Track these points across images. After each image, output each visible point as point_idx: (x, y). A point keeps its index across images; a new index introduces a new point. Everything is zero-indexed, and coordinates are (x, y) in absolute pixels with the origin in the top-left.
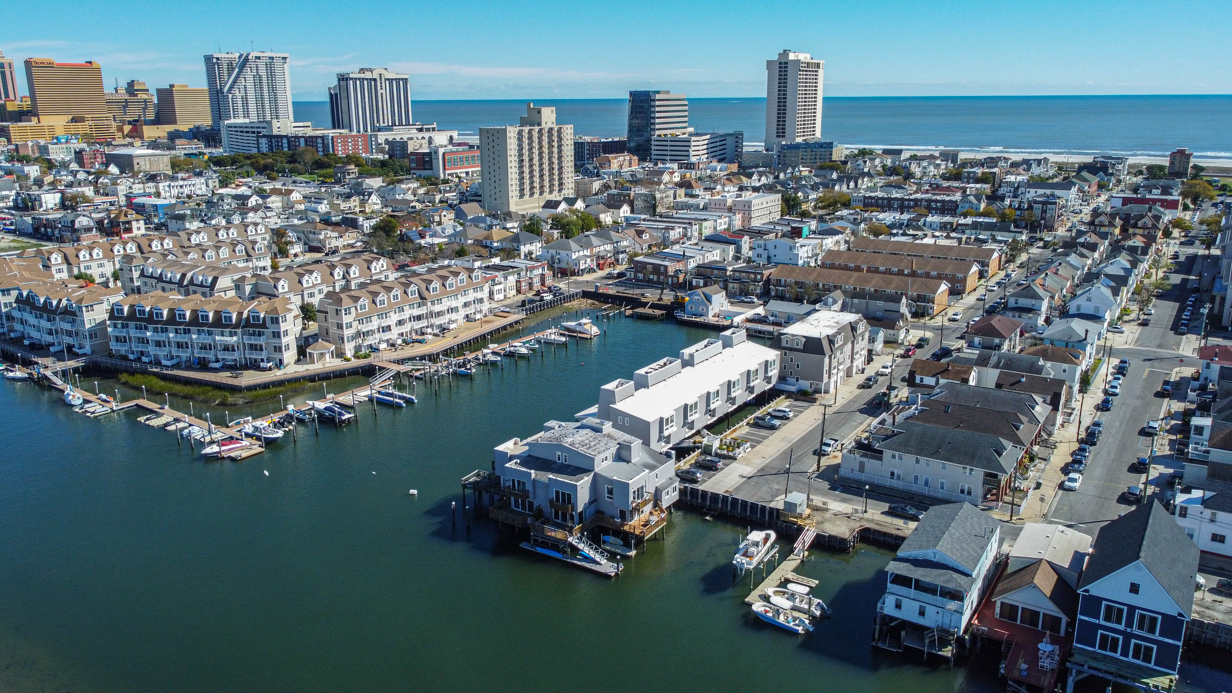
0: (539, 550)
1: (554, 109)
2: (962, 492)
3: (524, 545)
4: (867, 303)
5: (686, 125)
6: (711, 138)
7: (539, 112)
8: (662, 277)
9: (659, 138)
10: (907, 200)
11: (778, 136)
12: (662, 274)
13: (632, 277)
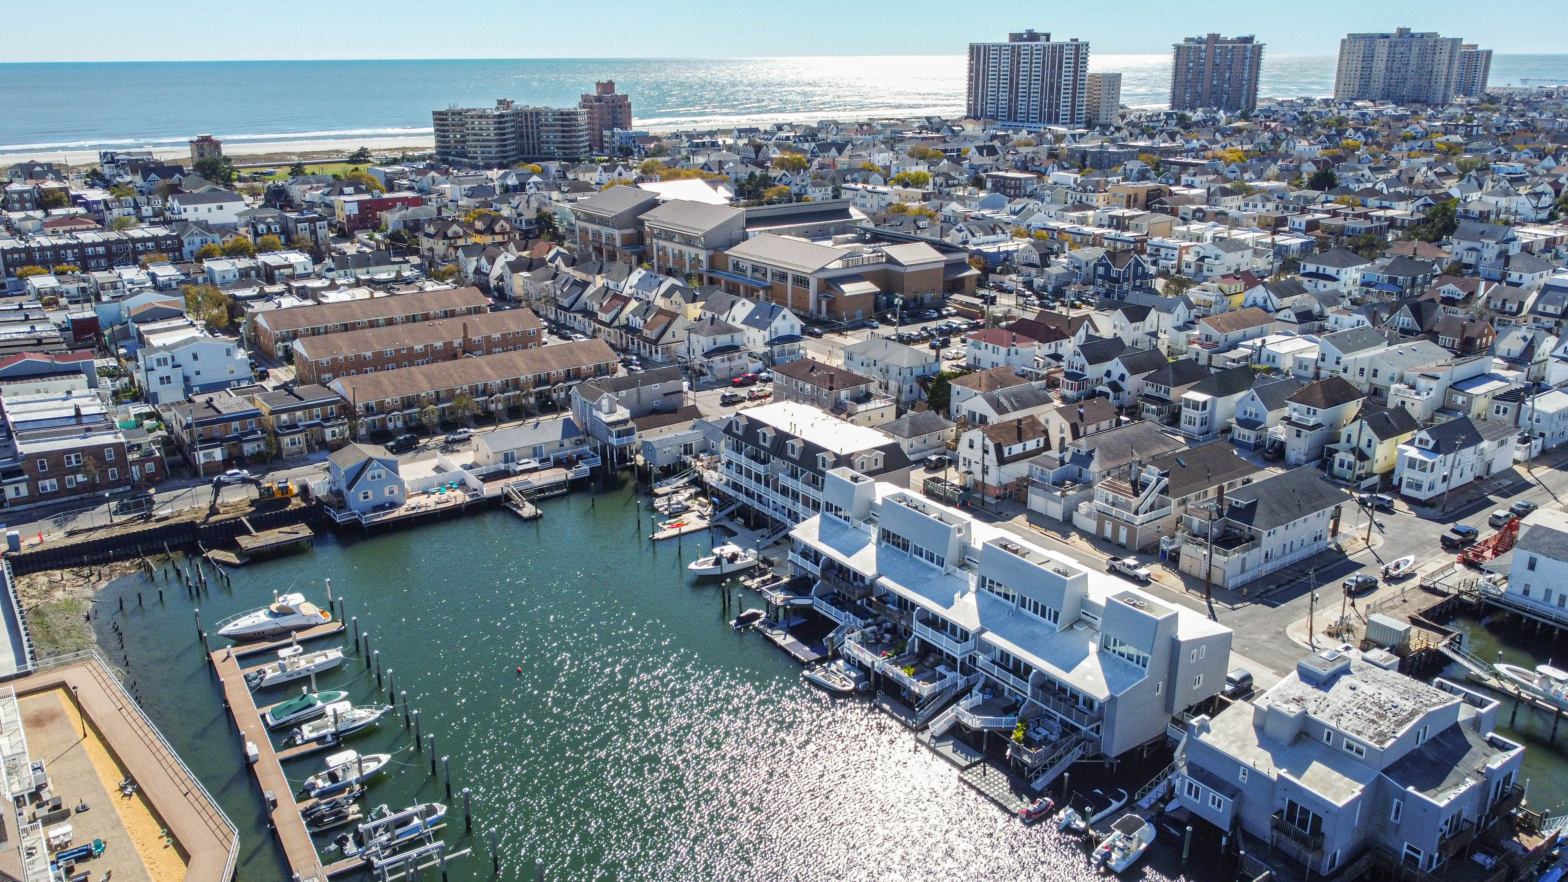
4: (639, 392)
8: (113, 471)
12: (112, 464)
13: (24, 491)
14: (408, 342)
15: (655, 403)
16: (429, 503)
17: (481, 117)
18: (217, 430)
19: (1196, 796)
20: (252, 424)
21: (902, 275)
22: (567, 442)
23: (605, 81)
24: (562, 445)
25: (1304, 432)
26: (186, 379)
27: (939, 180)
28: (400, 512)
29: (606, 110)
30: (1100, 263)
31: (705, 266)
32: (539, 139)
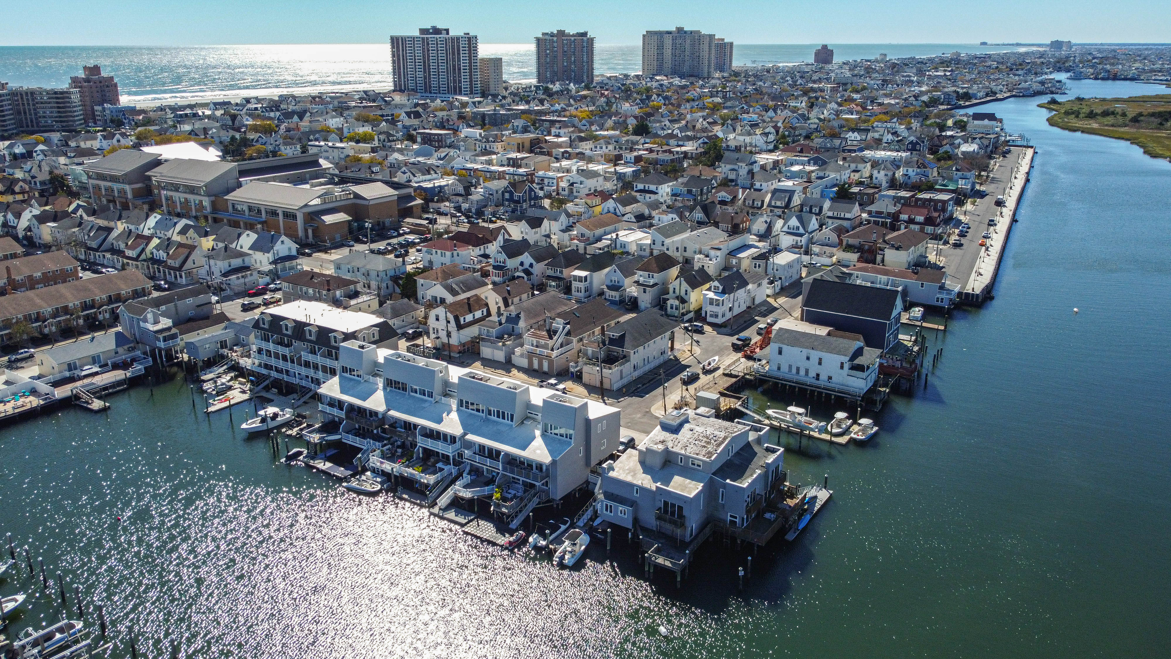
2: (662, 354)
4: (177, 306)
15: (191, 313)
16: (7, 409)
19: (611, 512)
21: (367, 207)
22: (120, 350)
23: (91, 65)
24: (116, 353)
25: (648, 289)
27: (382, 137)
29: (95, 89)
30: (505, 190)
31: (209, 209)
32: (36, 114)
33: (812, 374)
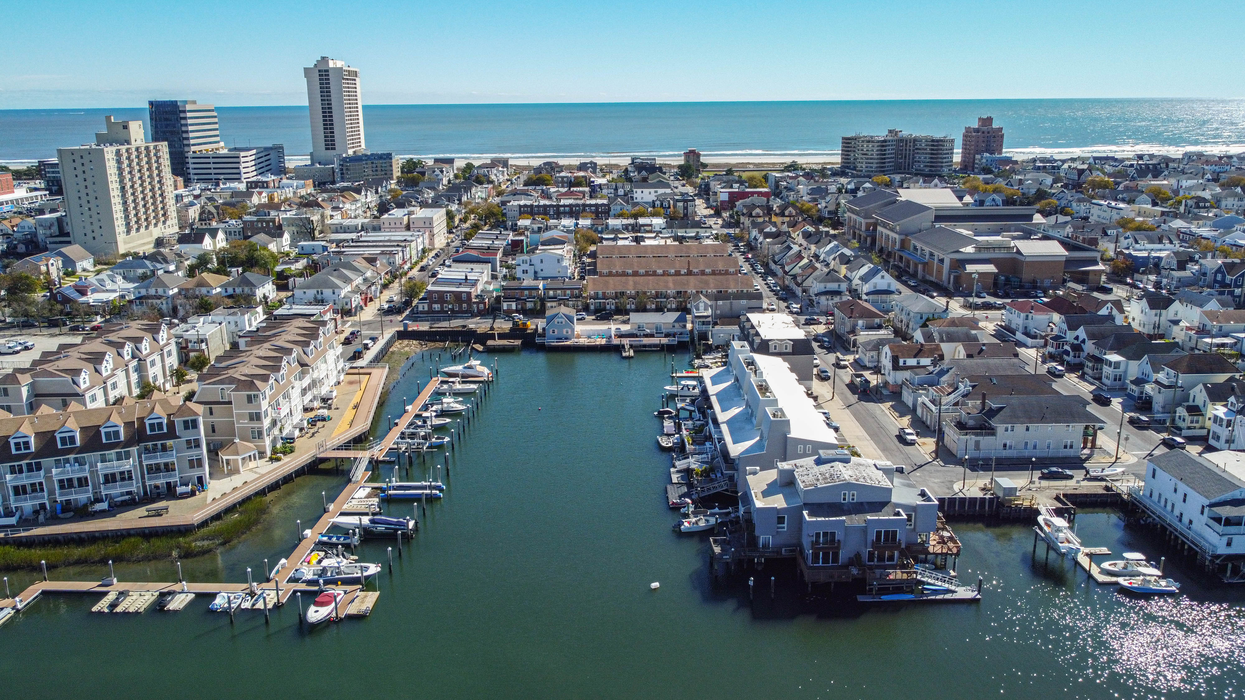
0: (885, 598)
1: (141, 122)
2: (1065, 447)
3: (861, 598)
4: (731, 303)
5: (218, 139)
6: (257, 153)
7: (126, 127)
8: (465, 305)
9: (195, 155)
10: (562, 206)
11: (327, 149)
12: (464, 302)
13: (426, 309)
14: (654, 268)
15: (742, 313)
16: (583, 341)
17: (869, 142)
18: (518, 293)
20: (534, 293)
21: (1022, 262)
22: (677, 325)
23: (985, 117)
24: (674, 326)
25: (1163, 389)
26: (536, 273)
28: (568, 343)
29: (981, 139)
30: (1219, 270)
31: (897, 246)
32: (913, 158)
33: (1177, 512)
